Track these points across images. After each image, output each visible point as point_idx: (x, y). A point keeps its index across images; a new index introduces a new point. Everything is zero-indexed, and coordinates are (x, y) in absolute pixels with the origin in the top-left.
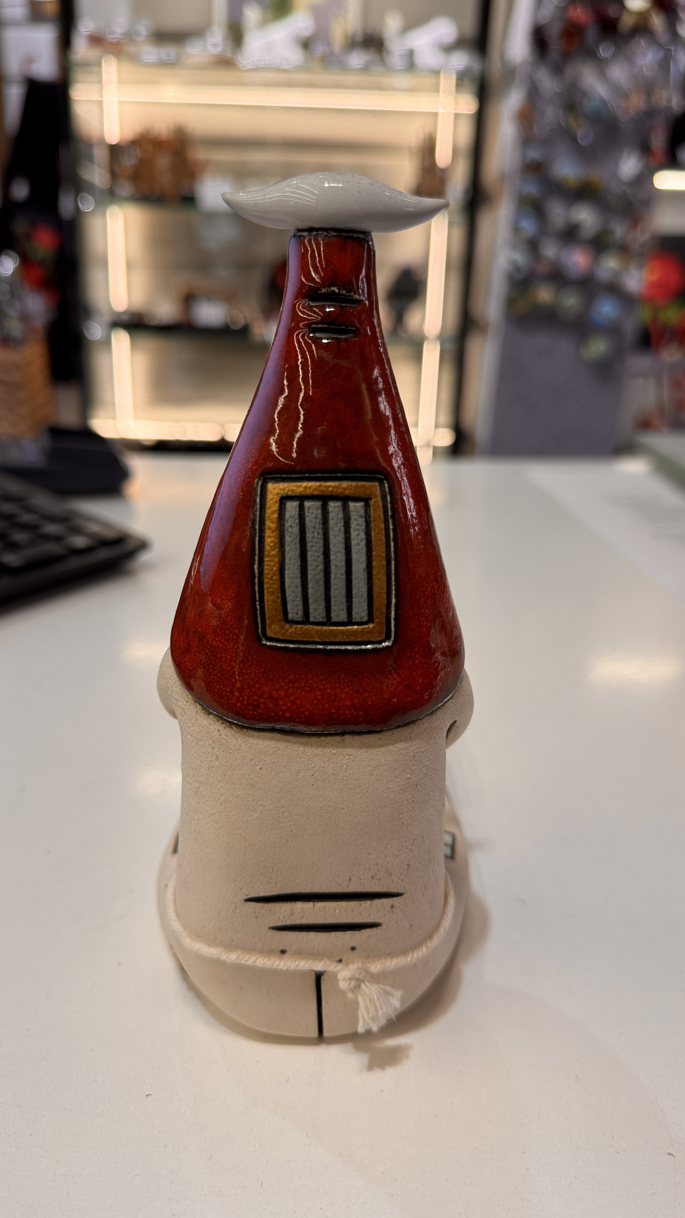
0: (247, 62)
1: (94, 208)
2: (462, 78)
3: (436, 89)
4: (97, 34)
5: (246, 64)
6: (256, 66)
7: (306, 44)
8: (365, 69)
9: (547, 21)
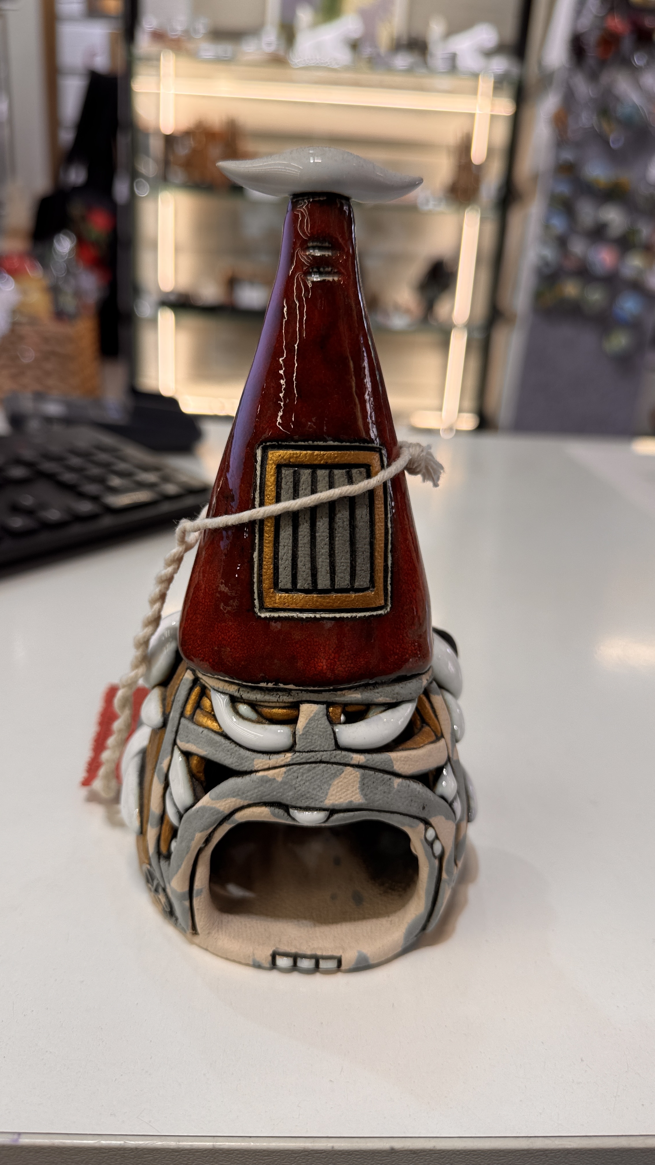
0: (298, 61)
1: (149, 193)
2: (499, 83)
3: (474, 92)
4: (160, 31)
5: (298, 62)
6: (307, 65)
7: (355, 46)
8: (410, 70)
9: (586, 30)
